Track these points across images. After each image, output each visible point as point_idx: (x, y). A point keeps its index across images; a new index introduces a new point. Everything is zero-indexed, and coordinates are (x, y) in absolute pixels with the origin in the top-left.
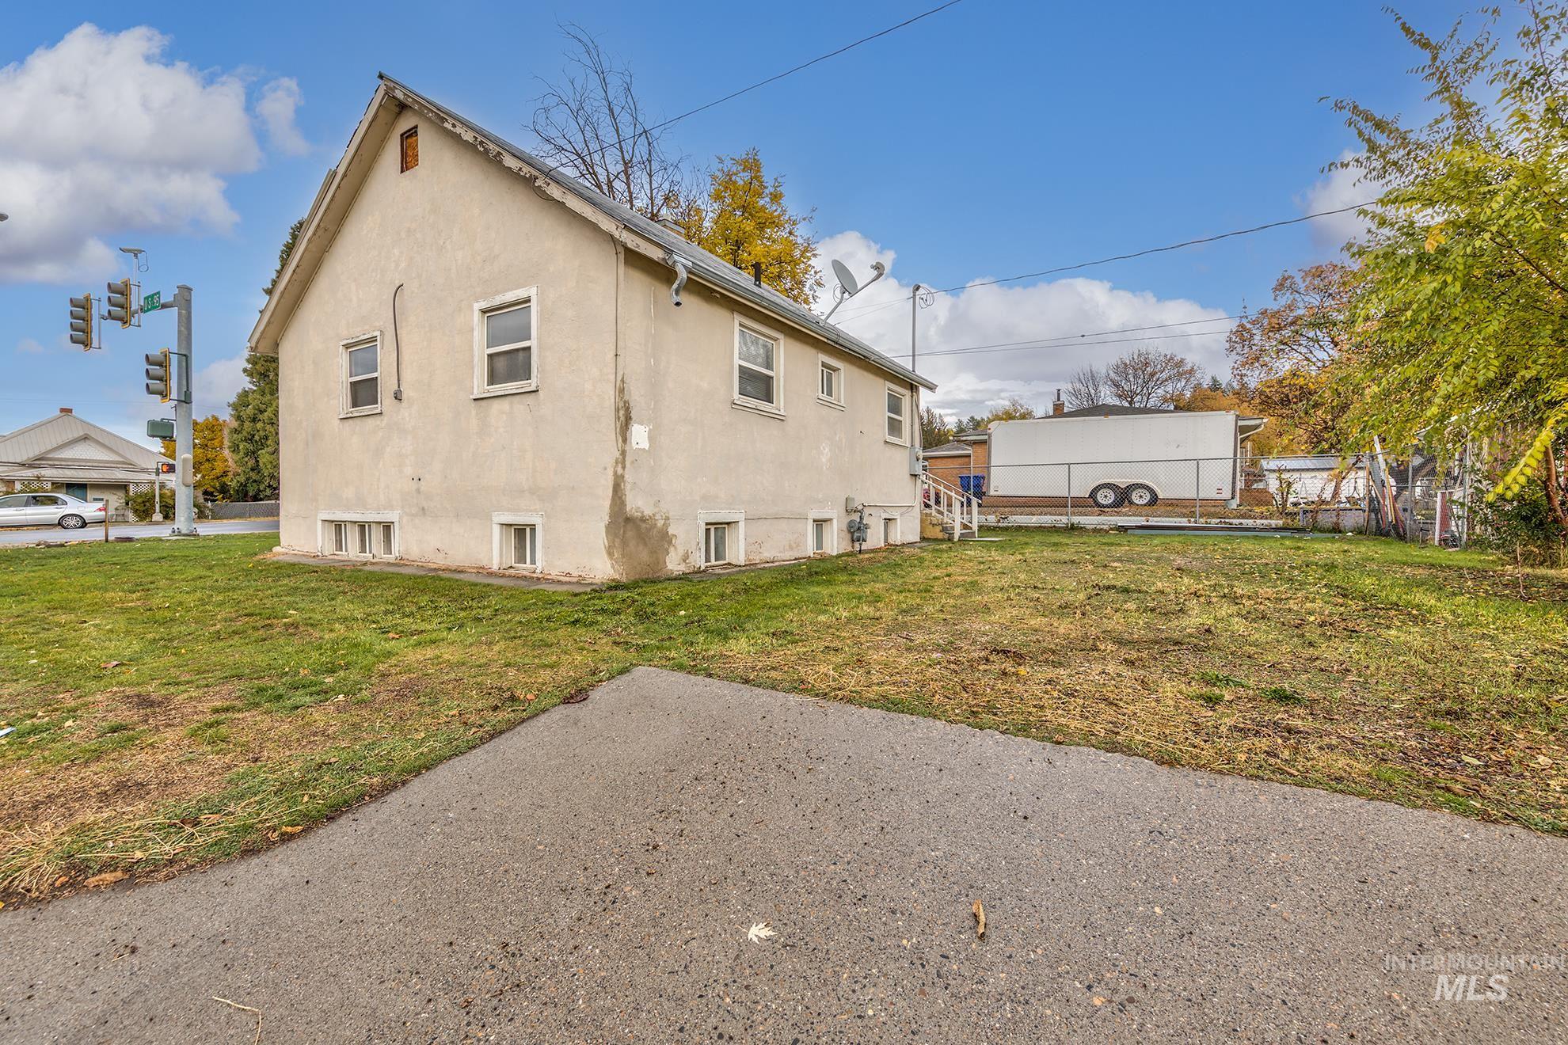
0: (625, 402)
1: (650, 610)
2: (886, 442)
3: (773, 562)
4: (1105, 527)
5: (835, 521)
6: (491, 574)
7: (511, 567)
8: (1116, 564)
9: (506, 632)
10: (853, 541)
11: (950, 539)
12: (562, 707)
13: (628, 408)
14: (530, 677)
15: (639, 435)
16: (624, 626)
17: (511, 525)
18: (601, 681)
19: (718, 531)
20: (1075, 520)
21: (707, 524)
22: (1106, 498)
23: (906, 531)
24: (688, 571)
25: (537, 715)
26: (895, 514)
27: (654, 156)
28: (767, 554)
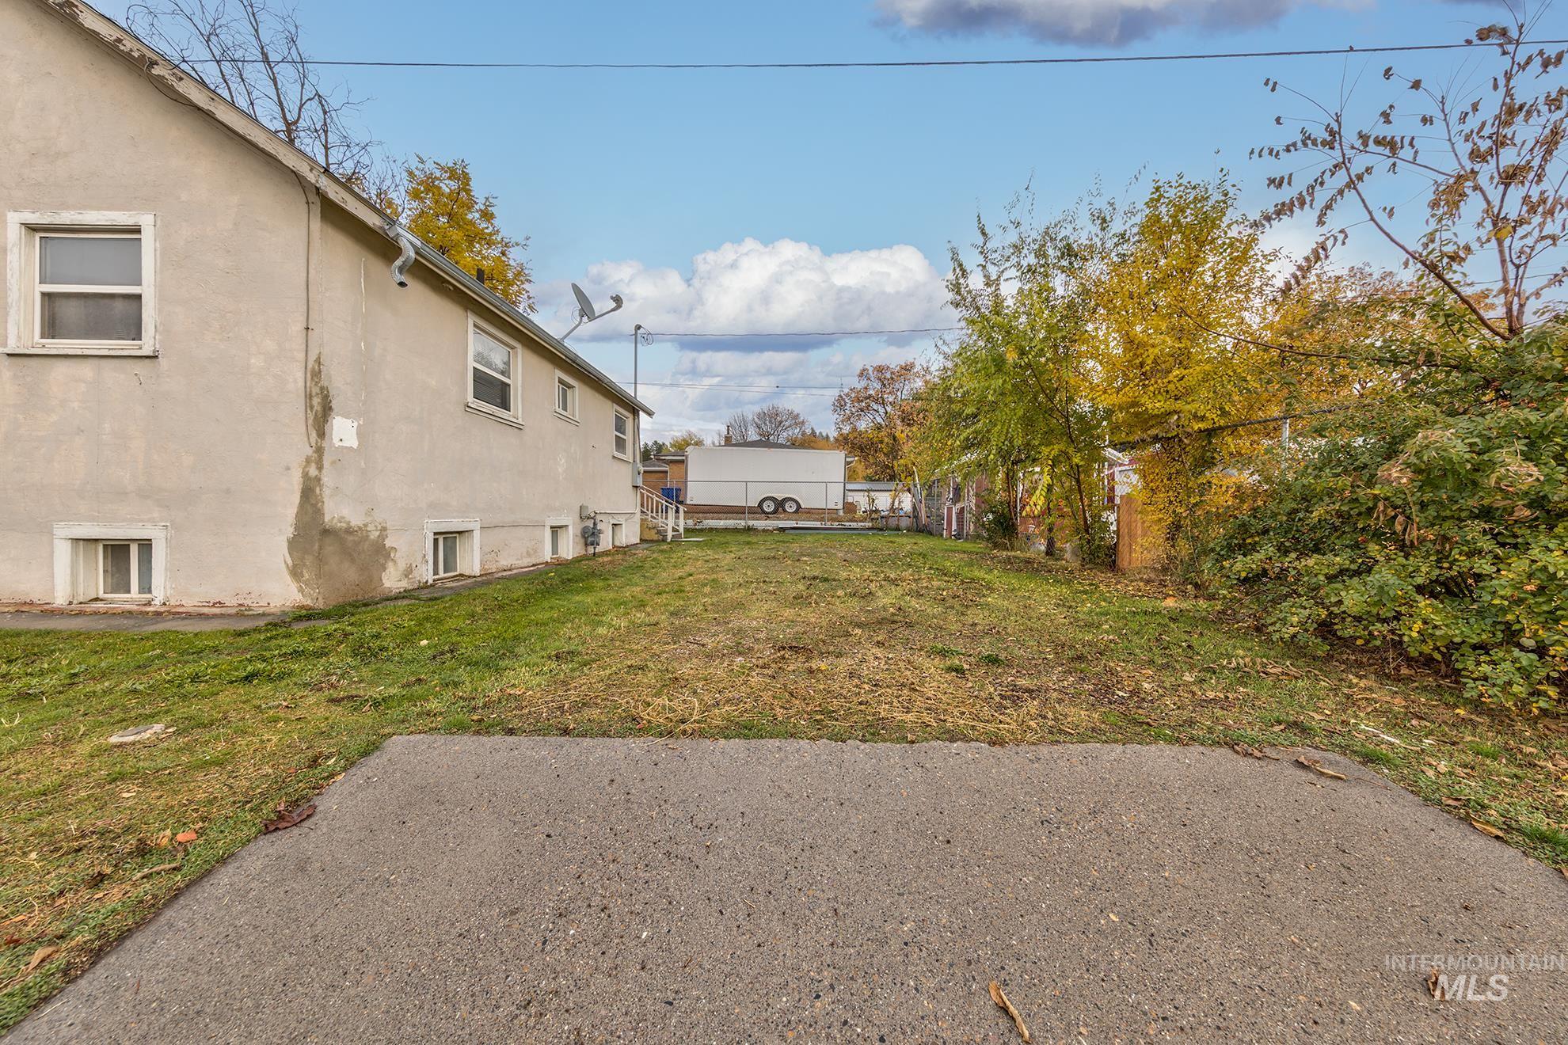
0: (322, 389)
1: (375, 644)
2: (614, 457)
3: (510, 570)
4: (770, 528)
5: (570, 528)
6: (50, 613)
7: (97, 599)
8: (805, 559)
9: (103, 712)
10: (586, 545)
11: (664, 540)
12: (263, 841)
13: (327, 396)
14: (176, 793)
15: (343, 430)
16: (339, 672)
17: (96, 540)
18: (332, 775)
19: (448, 540)
20: (751, 523)
21: (435, 534)
22: (769, 507)
23: (629, 534)
24: (411, 588)
25: (208, 873)
26: (621, 520)
27: (331, 128)
28: (504, 562)
